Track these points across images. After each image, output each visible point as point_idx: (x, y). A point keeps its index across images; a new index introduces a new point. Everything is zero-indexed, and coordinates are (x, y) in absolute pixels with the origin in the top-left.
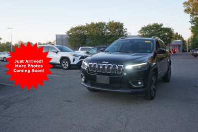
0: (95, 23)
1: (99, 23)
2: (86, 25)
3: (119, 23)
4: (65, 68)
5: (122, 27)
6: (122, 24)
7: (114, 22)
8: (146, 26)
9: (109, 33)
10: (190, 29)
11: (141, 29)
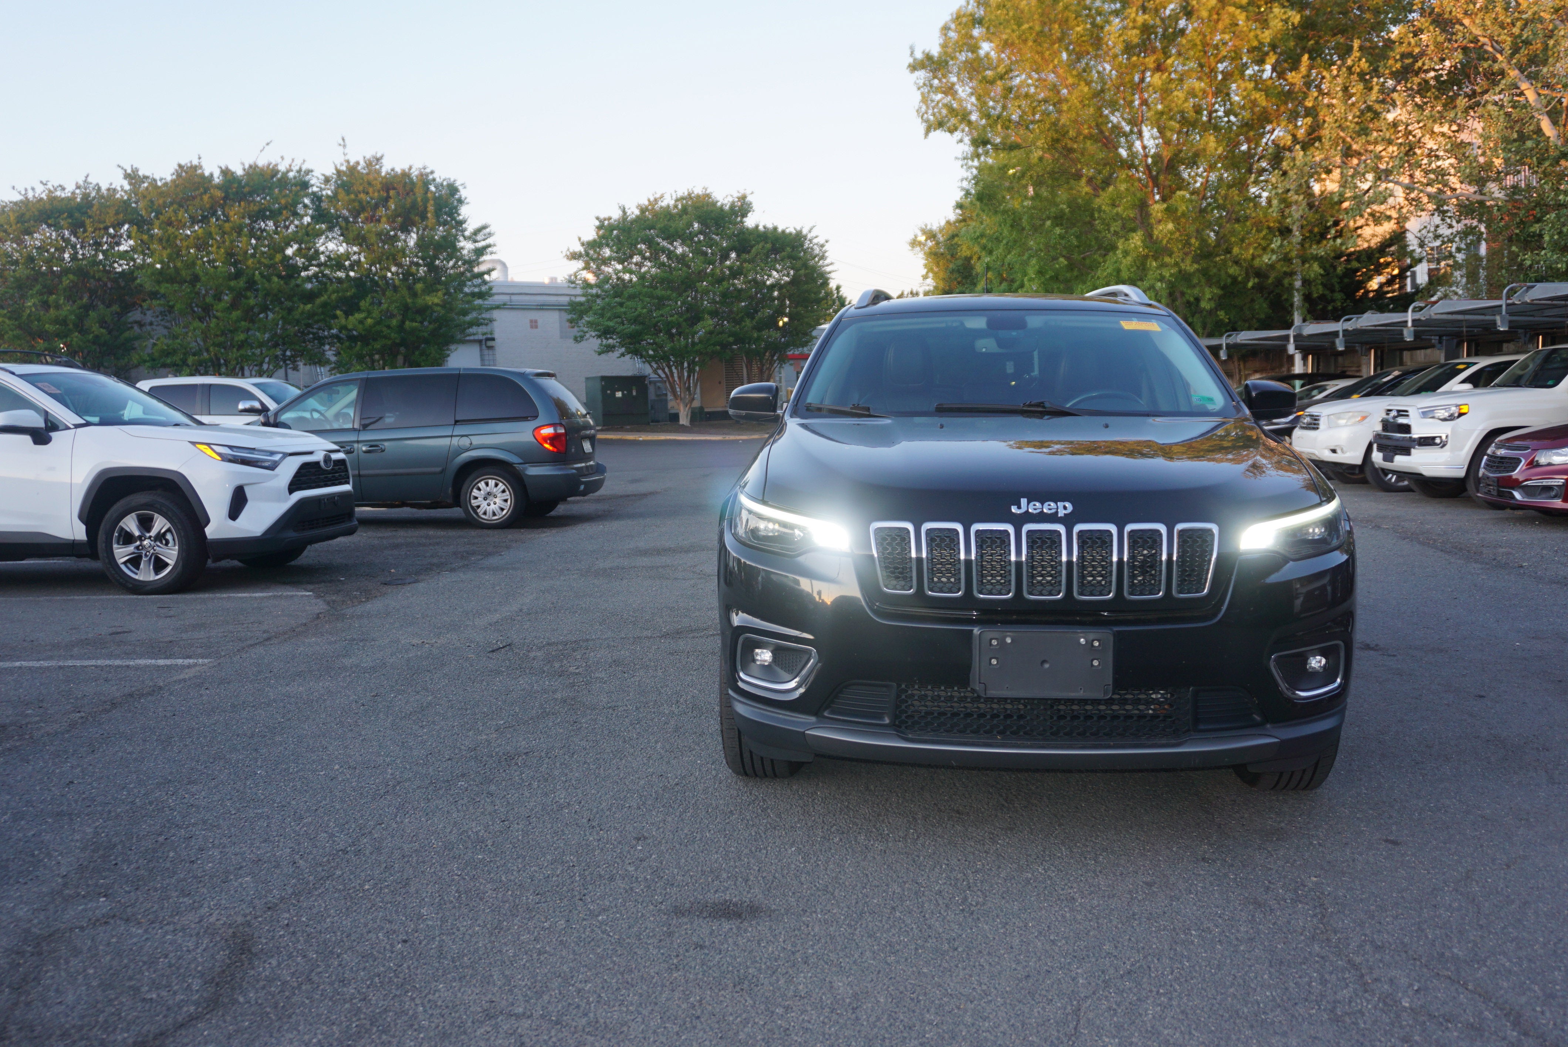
0: (211, 168)
1: (253, 171)
2: (121, 184)
3: (425, 180)
4: (146, 574)
5: (453, 211)
6: (453, 189)
7: (386, 167)
8: (633, 212)
9: (337, 262)
10: (914, 243)
11: (590, 235)
